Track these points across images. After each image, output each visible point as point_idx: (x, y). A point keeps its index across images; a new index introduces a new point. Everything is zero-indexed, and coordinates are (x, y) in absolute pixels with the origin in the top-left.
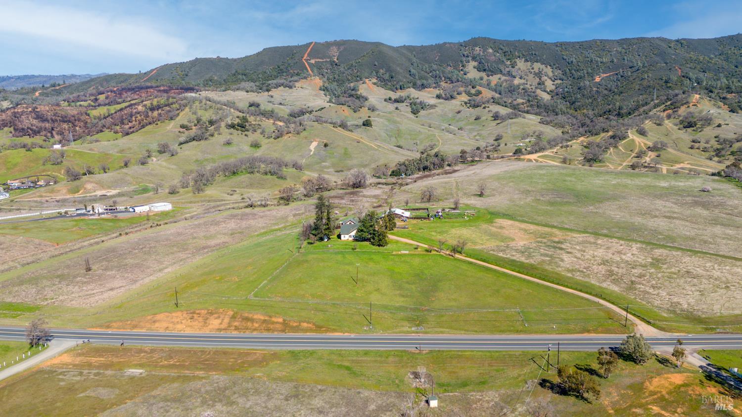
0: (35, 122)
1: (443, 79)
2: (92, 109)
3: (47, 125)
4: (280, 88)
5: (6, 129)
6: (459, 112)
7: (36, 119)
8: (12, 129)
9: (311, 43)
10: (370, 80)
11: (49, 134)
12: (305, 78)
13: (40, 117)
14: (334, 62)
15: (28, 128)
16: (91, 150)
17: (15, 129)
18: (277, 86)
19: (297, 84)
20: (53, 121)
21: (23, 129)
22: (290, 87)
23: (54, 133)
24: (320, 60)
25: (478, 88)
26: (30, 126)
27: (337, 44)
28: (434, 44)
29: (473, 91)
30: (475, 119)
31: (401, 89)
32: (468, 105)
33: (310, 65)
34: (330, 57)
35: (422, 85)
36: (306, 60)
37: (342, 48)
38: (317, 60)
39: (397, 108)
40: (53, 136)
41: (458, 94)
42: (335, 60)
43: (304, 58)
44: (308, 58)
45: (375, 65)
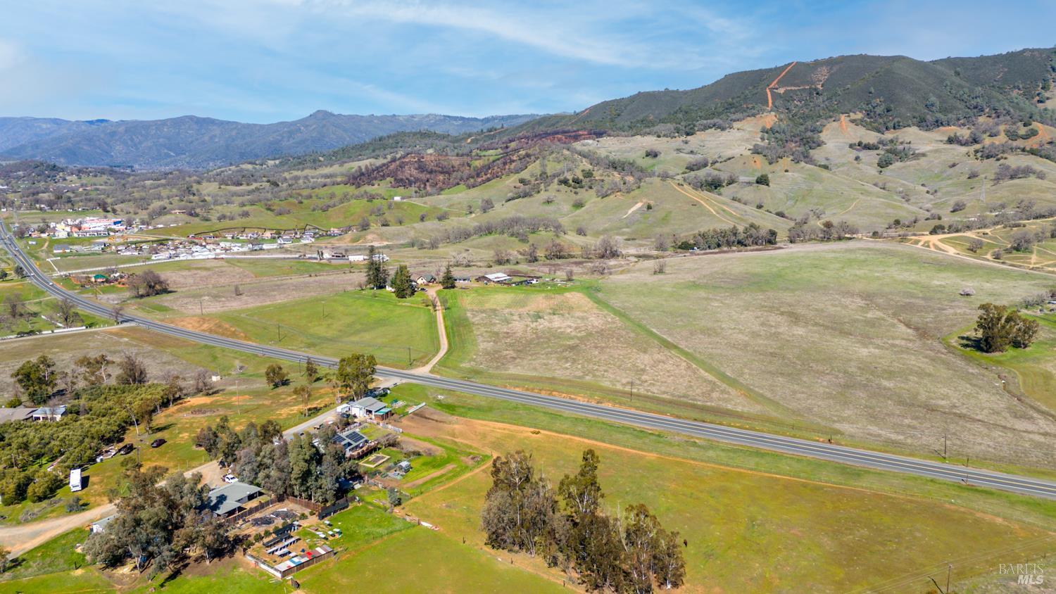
0: (415, 172)
1: (987, 110)
2: (476, 160)
3: (424, 176)
4: (710, 131)
5: (388, 179)
6: (954, 165)
7: (416, 169)
8: (392, 179)
9: (789, 64)
10: (849, 116)
11: (422, 186)
12: (754, 115)
13: (421, 168)
14: (816, 89)
15: (407, 179)
16: (425, 203)
17: (395, 179)
18: (706, 128)
19: (736, 125)
20: (431, 172)
21: (402, 180)
22: (723, 129)
23: (428, 184)
24: (793, 88)
25: (1036, 125)
26: (409, 177)
27: (830, 62)
28: (1004, 53)
29: (1023, 131)
30: (969, 178)
31: (894, 128)
32: (979, 155)
33: (773, 94)
34: (813, 83)
35: (937, 121)
36: (771, 90)
37: (835, 69)
38: (789, 88)
39: (857, 158)
40: (425, 188)
41: (990, 136)
42: (819, 87)
43: (771, 86)
44: (777, 86)
45: (870, 93)
